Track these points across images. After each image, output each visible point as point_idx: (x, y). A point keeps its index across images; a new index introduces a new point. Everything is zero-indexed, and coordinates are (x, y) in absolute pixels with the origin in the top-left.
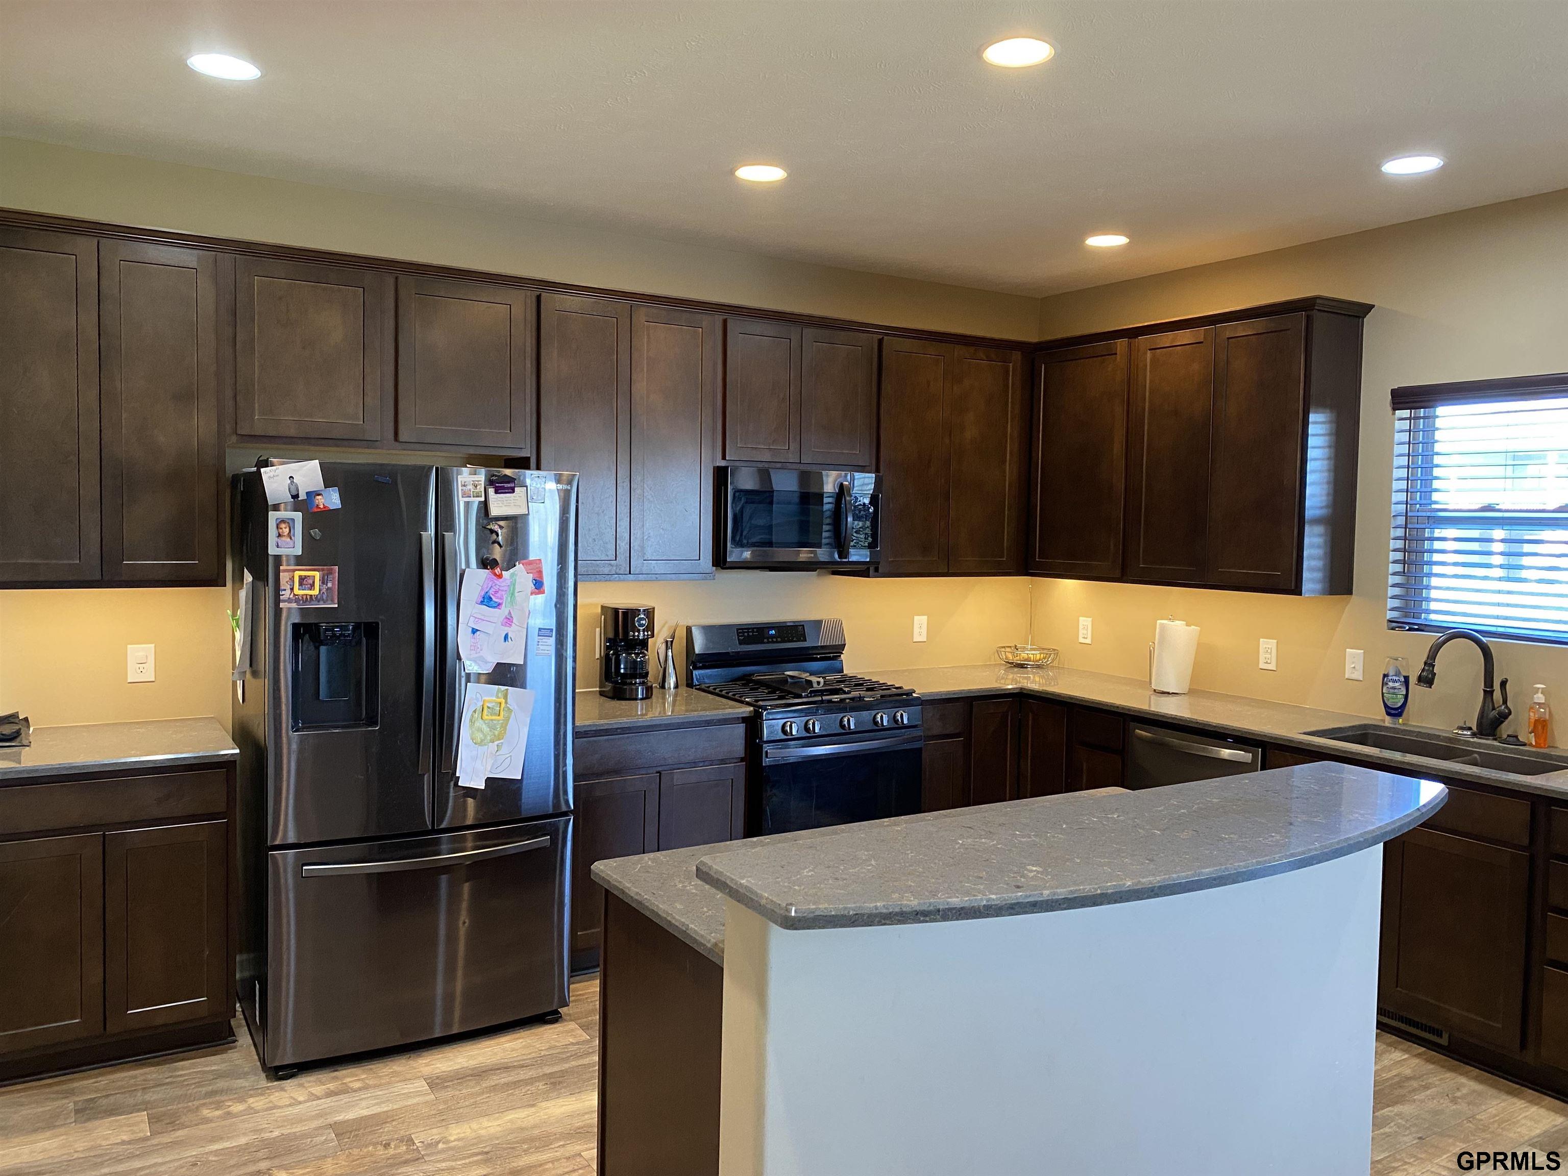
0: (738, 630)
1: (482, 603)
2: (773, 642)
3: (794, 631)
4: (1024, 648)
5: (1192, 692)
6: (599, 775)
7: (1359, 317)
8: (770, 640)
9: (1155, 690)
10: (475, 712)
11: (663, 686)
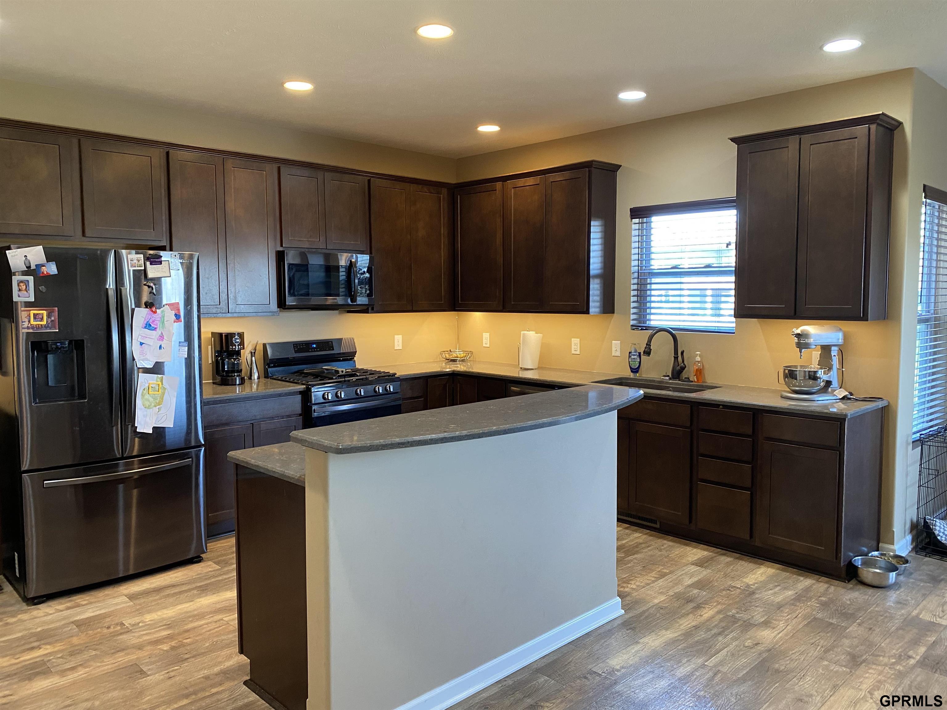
0: (293, 345)
1: (145, 327)
2: (315, 351)
3: (326, 344)
4: (455, 351)
5: (539, 368)
6: (217, 426)
7: (614, 171)
8: (313, 350)
9: (521, 368)
10: (144, 389)
11: (250, 378)
